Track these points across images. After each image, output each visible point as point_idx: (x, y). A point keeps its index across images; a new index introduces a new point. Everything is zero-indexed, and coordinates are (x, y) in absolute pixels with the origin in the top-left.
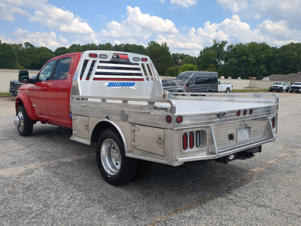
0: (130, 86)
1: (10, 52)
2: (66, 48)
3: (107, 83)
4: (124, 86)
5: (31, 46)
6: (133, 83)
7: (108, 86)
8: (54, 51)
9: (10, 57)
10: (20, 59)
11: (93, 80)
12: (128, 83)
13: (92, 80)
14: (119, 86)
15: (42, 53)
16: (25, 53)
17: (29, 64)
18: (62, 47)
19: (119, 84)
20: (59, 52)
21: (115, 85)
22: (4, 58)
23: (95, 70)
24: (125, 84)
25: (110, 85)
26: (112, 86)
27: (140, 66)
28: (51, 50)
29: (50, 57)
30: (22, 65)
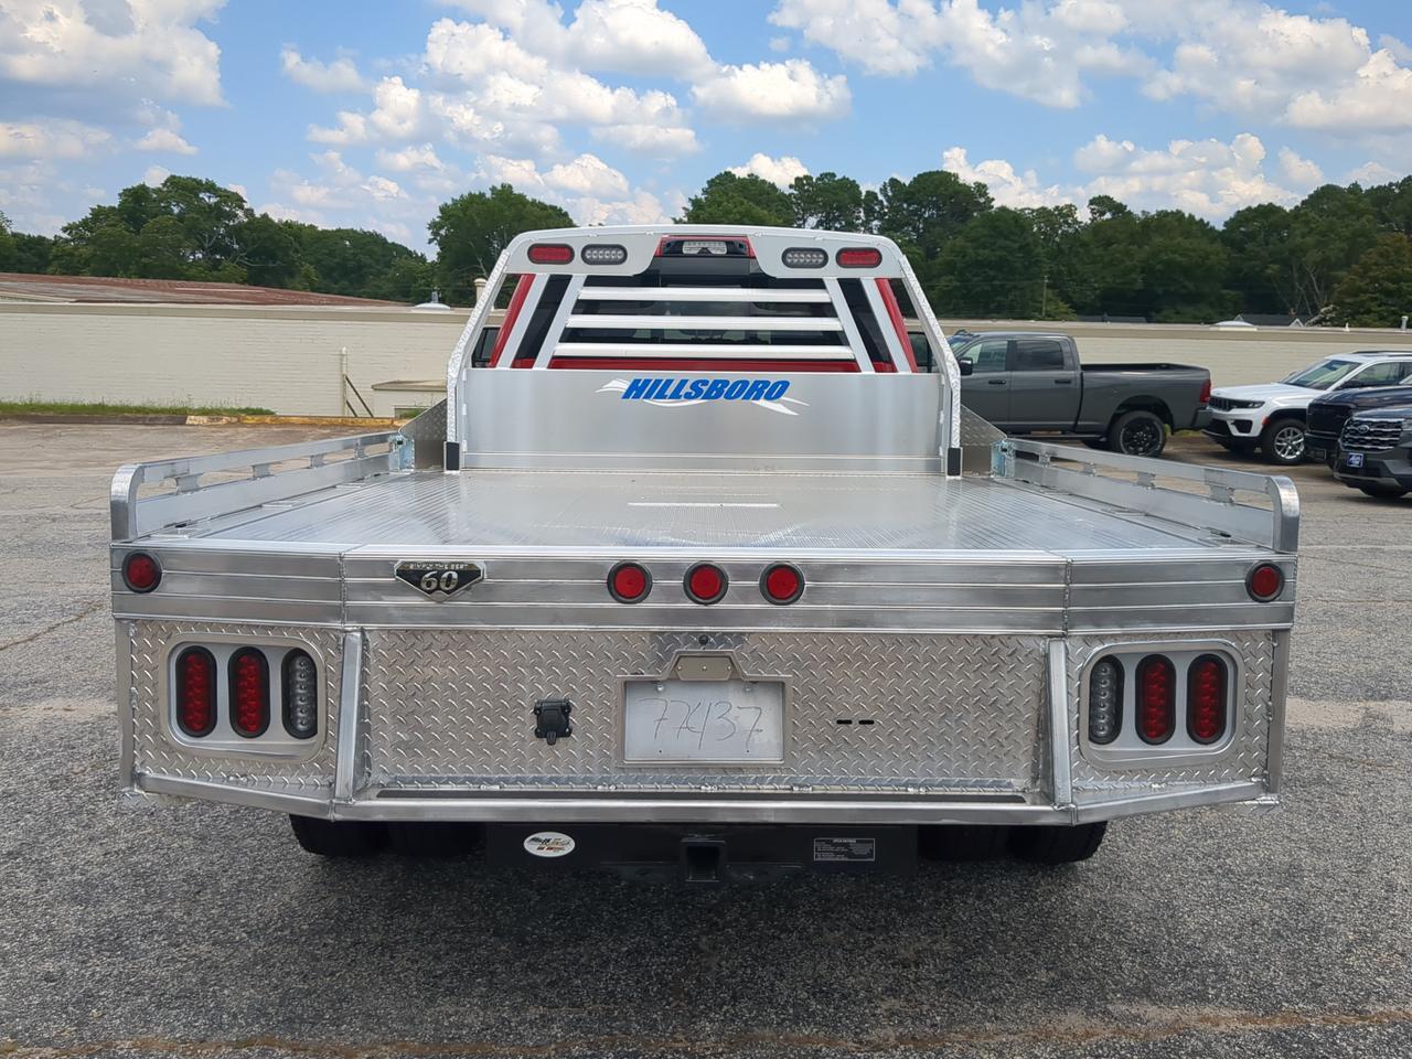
0: (757, 398)
1: (1016, 246)
2: (1280, 209)
3: (619, 382)
4: (717, 397)
5: (1118, 209)
6: (777, 384)
7: (626, 396)
8: (1220, 227)
9: (1018, 265)
10: (1060, 272)
11: (549, 367)
12: (746, 383)
13: (545, 369)
14: (688, 396)
15: (1158, 240)
16: (1084, 245)
17: (1098, 292)
18: (1260, 206)
19: (687, 389)
20: (1242, 229)
21: (669, 392)
22: (992, 273)
23: (566, 318)
24: (726, 390)
25: (636, 390)
26: (647, 397)
27: (834, 294)
28: (1208, 223)
29: (1192, 254)
30: (1067, 299)
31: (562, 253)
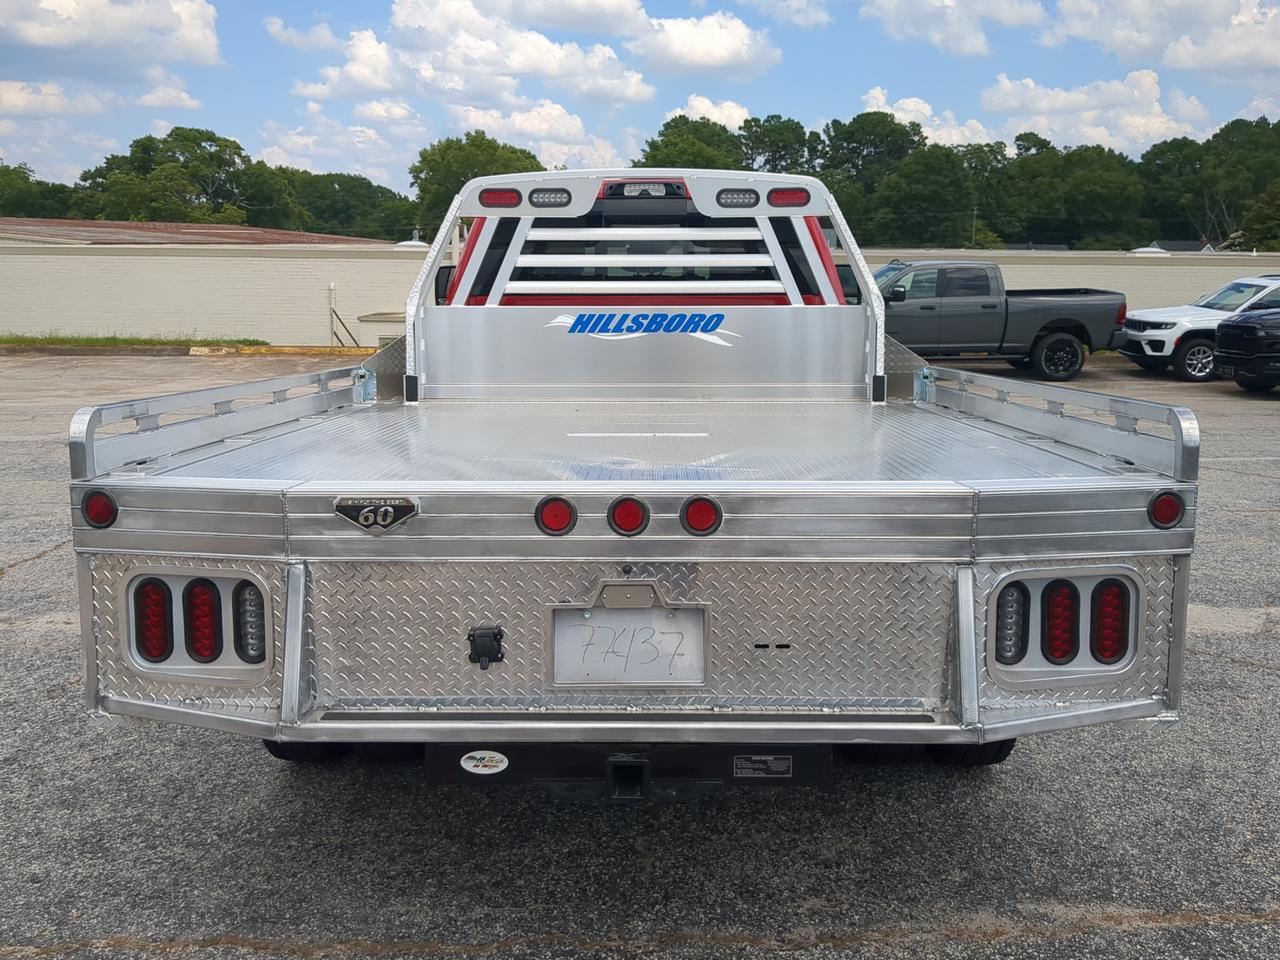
0: (694, 330)
1: (948, 180)
3: (566, 317)
4: (656, 330)
5: (1043, 145)
6: (712, 317)
7: (572, 330)
8: (1138, 160)
9: (949, 198)
10: (989, 205)
11: (500, 304)
12: (683, 317)
13: (496, 306)
14: (630, 330)
15: (1079, 172)
16: (1011, 178)
17: (1024, 224)
18: (1175, 140)
19: (628, 323)
20: (1158, 162)
21: (612, 326)
22: (924, 205)
23: (515, 258)
24: (665, 323)
25: (581, 324)
26: (591, 331)
28: (1127, 157)
29: (1111, 185)
30: (995, 229)
31: (511, 197)
